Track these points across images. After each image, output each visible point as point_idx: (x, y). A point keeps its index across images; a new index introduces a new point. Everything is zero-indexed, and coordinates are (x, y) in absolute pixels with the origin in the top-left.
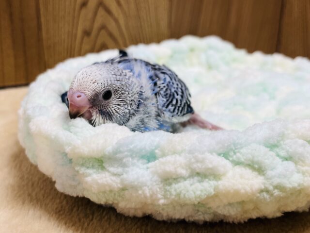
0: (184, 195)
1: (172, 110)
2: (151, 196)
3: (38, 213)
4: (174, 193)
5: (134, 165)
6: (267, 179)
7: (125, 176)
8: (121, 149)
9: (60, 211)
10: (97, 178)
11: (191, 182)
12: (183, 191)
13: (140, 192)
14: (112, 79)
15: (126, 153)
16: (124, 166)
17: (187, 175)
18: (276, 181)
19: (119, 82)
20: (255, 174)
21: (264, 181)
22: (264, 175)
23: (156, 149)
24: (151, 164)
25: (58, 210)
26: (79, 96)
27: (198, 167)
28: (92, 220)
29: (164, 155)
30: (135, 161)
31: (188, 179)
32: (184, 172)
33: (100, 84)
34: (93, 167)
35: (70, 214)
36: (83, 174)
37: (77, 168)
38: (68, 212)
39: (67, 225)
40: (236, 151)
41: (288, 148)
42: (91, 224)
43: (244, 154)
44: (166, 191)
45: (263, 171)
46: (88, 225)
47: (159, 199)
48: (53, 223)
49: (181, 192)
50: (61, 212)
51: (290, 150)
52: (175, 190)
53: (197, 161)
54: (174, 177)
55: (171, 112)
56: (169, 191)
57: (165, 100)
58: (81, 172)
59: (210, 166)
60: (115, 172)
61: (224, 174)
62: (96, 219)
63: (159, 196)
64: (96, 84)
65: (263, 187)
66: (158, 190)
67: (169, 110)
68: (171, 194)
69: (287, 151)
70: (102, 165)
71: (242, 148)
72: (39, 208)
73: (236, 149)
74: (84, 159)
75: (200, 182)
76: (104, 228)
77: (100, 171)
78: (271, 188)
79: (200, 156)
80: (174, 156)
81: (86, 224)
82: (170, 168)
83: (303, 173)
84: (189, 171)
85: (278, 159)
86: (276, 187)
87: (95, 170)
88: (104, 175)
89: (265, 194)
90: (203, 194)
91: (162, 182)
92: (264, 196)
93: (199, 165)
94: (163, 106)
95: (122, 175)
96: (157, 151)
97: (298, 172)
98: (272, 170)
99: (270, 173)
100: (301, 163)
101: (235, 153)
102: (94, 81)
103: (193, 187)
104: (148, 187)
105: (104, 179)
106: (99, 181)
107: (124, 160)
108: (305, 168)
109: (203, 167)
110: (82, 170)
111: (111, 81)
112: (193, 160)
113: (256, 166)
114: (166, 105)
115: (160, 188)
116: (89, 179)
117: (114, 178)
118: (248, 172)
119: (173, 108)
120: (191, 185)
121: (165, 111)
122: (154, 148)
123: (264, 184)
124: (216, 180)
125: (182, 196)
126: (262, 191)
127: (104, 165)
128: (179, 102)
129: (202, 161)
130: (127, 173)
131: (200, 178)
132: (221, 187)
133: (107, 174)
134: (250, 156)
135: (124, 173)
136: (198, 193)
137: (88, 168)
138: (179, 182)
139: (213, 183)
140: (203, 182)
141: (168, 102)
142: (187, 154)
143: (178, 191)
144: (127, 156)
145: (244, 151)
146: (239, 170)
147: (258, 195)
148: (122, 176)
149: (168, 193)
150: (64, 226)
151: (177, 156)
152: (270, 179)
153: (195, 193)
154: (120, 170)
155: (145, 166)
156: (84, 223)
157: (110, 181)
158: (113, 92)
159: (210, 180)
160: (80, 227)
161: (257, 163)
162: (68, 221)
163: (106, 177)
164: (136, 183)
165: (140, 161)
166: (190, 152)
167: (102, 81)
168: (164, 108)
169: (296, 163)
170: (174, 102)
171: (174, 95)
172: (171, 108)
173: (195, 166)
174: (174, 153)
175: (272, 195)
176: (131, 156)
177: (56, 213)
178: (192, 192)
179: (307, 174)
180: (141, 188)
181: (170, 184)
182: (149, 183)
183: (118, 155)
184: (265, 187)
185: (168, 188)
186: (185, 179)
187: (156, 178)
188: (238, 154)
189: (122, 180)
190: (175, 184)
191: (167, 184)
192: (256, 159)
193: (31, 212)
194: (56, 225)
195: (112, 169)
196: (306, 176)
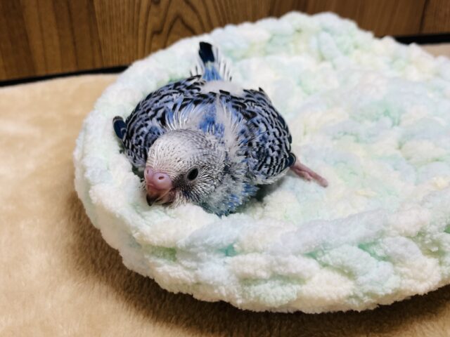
0: (264, 299)
1: (266, 172)
2: (228, 296)
3: (105, 288)
4: (253, 295)
5: (209, 259)
6: (358, 285)
7: (199, 272)
8: (195, 244)
9: (128, 287)
10: (168, 271)
11: (273, 285)
12: (263, 295)
13: (216, 291)
14: (199, 155)
15: (201, 248)
16: (198, 260)
17: (268, 277)
18: (368, 288)
19: (206, 157)
20: (344, 278)
21: (354, 287)
22: (354, 279)
23: (235, 242)
24: (228, 259)
25: (126, 286)
26: (161, 178)
27: (281, 270)
28: (164, 301)
29: (243, 252)
30: (211, 256)
31: (269, 282)
32: (264, 274)
33: (186, 163)
34: (164, 256)
35: (140, 293)
36: (153, 263)
37: (146, 256)
38: (137, 289)
39: (137, 307)
40: (325, 251)
41: (386, 247)
42: (163, 305)
43: (334, 256)
44: (244, 291)
45: (354, 276)
46: (160, 307)
47: (237, 299)
48: (121, 305)
49: (260, 295)
50: (130, 289)
51: (389, 251)
52: (255, 293)
53: (280, 264)
54: (254, 278)
55: (265, 174)
56: (247, 292)
57: (257, 161)
58: (151, 261)
59: (294, 271)
60: (189, 266)
61: (310, 278)
62: (169, 299)
63: (237, 296)
64: (181, 162)
65: (352, 294)
66: (236, 291)
67: (263, 173)
68: (249, 296)
69: (385, 252)
70: (174, 257)
71: (331, 249)
72: (105, 282)
73: (325, 249)
74: (153, 247)
75: (282, 285)
76: (178, 312)
77: (172, 262)
78: (361, 295)
79: (283, 259)
80: (254, 255)
81: (158, 306)
82: (249, 270)
83: (402, 275)
84: (270, 273)
85: (373, 260)
86: (367, 294)
87: (166, 261)
88: (176, 269)
89: (354, 300)
90: (284, 300)
91: (240, 282)
92: (352, 302)
93: (282, 269)
94: (255, 169)
95: (197, 269)
96: (235, 246)
97: (396, 273)
98: (364, 274)
99: (361, 279)
100: (400, 264)
101: (324, 254)
102: (178, 159)
103: (274, 291)
104: (225, 286)
105: (177, 273)
106: (171, 275)
107: (199, 255)
108: (404, 270)
109: (286, 272)
110: (152, 260)
111: (197, 157)
112: (275, 263)
113: (346, 271)
114: (258, 166)
115: (237, 289)
116: (160, 270)
117: (188, 273)
118: (336, 277)
119: (267, 169)
120: (272, 288)
121: (257, 174)
122: (232, 242)
123: (353, 290)
124: (300, 284)
125: (262, 299)
126: (350, 297)
127: (176, 256)
128: (275, 160)
129: (285, 264)
130: (202, 268)
131: (282, 281)
132: (305, 293)
133: (180, 267)
134: (339, 261)
135: (199, 269)
136: (279, 298)
137: (158, 257)
138: (259, 284)
139: (296, 287)
140: (286, 285)
141: (261, 163)
142: (269, 255)
143: (258, 294)
144: (202, 251)
145: (334, 253)
146: (326, 274)
147: (346, 301)
148: (196, 271)
149: (247, 294)
150: (134, 309)
151: (258, 255)
152: (361, 285)
153: (275, 298)
154: (194, 264)
155: (222, 260)
156: (155, 305)
157: (183, 276)
158: (199, 169)
159: (293, 283)
160: (152, 311)
161: (347, 267)
162: (138, 303)
163: (178, 272)
164: (211, 283)
165: (217, 256)
166: (273, 253)
167: (188, 159)
168: (256, 171)
169: (394, 264)
170: (269, 161)
171: (268, 152)
172: (264, 169)
173: (277, 269)
174: (255, 250)
175: (362, 301)
176: (207, 251)
177: (124, 290)
178: (272, 297)
179: (405, 276)
180: (217, 287)
181: (249, 285)
182: (225, 283)
183: (192, 250)
184: (354, 293)
185: (246, 288)
186: (266, 281)
187: (233, 278)
188: (327, 256)
189: (196, 276)
190: (255, 285)
191: (245, 285)
192: (345, 264)
193: (97, 287)
194: (125, 307)
195: (185, 263)
196: (404, 278)
